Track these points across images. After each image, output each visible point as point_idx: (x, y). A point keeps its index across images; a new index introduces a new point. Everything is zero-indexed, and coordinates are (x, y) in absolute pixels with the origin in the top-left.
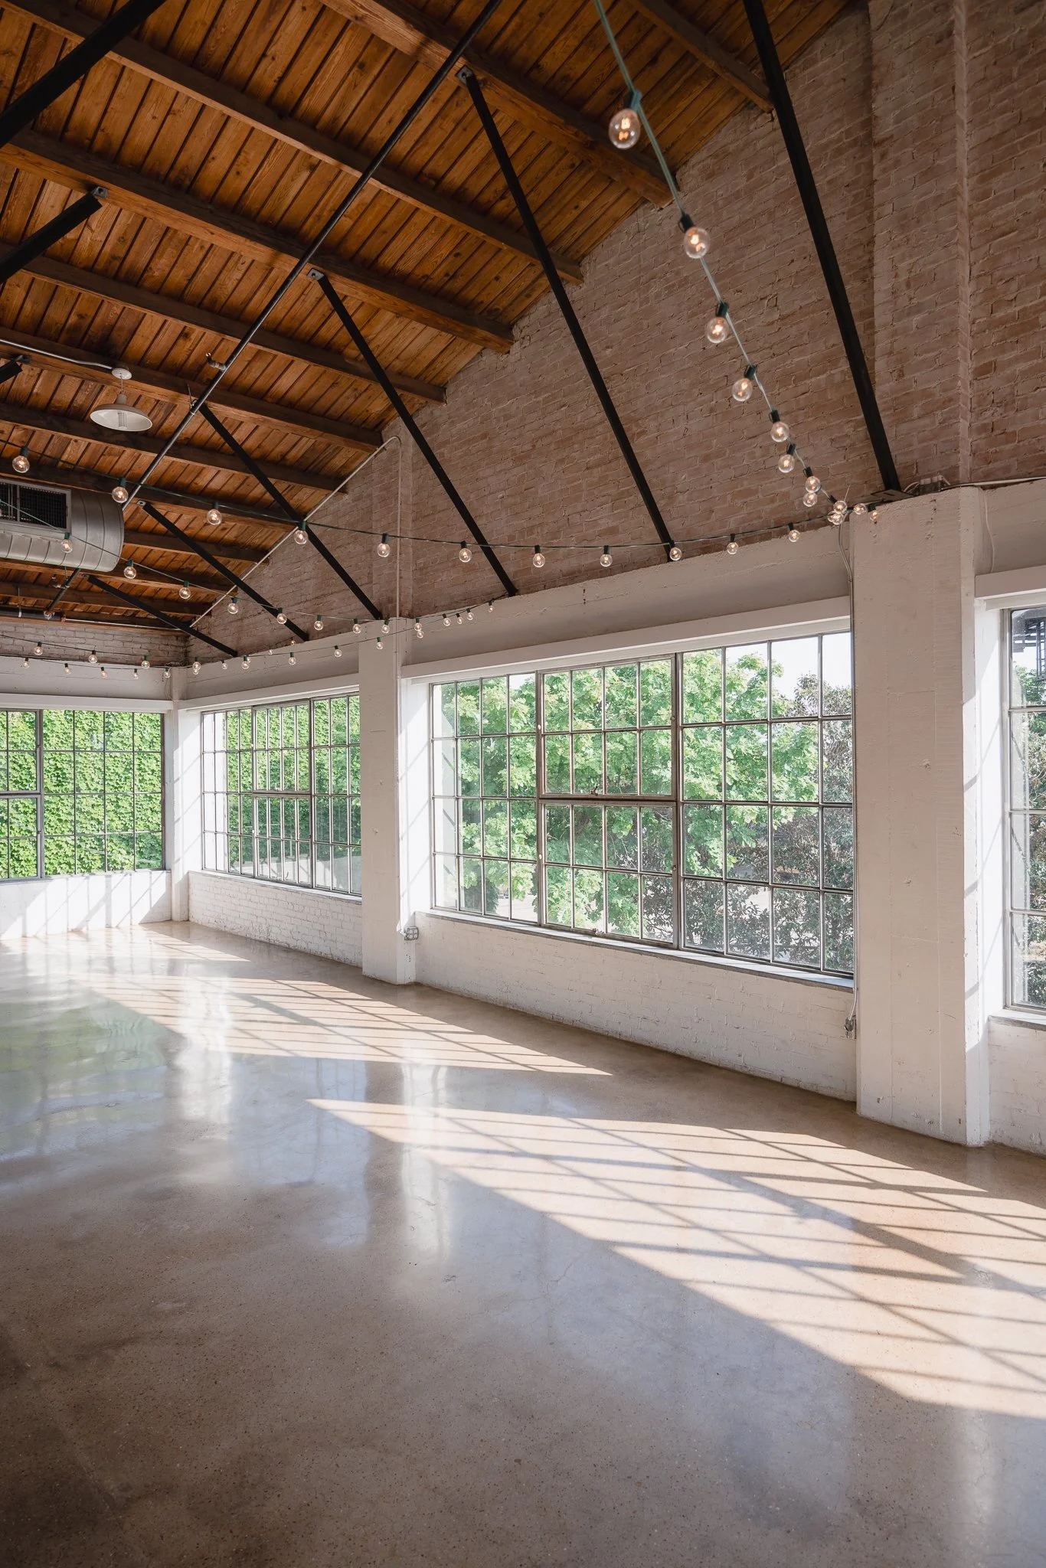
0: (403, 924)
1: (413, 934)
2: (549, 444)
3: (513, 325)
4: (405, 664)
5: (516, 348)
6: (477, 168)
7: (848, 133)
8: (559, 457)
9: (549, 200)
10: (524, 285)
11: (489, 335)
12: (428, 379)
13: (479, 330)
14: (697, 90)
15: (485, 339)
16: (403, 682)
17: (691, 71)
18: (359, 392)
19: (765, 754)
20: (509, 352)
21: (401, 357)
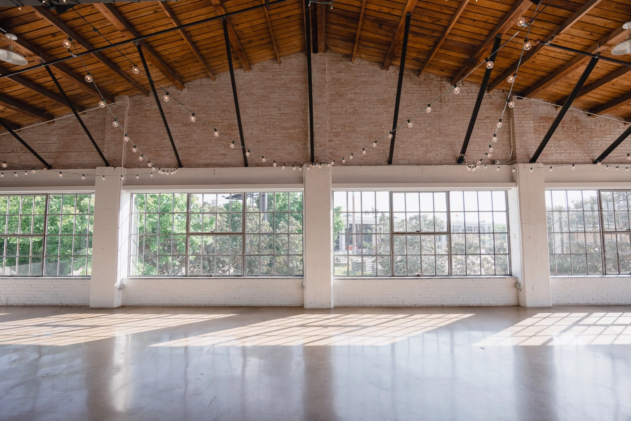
0: (118, 284)
1: (123, 287)
2: (199, 123)
3: (185, 83)
4: (124, 185)
5: (185, 91)
6: (205, 39)
7: (300, 78)
8: (204, 128)
9: (218, 56)
10: (196, 73)
11: (179, 83)
12: (145, 87)
13: (177, 81)
14: (266, 51)
15: (177, 84)
16: (123, 191)
17: (267, 46)
18: (116, 82)
19: (200, 224)
20: (182, 90)
21: (141, 77)
